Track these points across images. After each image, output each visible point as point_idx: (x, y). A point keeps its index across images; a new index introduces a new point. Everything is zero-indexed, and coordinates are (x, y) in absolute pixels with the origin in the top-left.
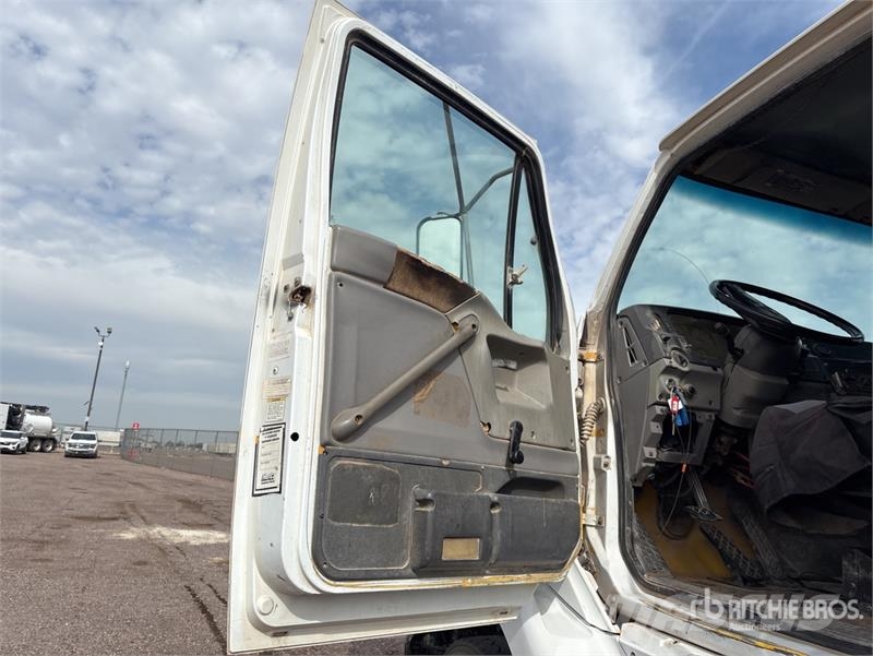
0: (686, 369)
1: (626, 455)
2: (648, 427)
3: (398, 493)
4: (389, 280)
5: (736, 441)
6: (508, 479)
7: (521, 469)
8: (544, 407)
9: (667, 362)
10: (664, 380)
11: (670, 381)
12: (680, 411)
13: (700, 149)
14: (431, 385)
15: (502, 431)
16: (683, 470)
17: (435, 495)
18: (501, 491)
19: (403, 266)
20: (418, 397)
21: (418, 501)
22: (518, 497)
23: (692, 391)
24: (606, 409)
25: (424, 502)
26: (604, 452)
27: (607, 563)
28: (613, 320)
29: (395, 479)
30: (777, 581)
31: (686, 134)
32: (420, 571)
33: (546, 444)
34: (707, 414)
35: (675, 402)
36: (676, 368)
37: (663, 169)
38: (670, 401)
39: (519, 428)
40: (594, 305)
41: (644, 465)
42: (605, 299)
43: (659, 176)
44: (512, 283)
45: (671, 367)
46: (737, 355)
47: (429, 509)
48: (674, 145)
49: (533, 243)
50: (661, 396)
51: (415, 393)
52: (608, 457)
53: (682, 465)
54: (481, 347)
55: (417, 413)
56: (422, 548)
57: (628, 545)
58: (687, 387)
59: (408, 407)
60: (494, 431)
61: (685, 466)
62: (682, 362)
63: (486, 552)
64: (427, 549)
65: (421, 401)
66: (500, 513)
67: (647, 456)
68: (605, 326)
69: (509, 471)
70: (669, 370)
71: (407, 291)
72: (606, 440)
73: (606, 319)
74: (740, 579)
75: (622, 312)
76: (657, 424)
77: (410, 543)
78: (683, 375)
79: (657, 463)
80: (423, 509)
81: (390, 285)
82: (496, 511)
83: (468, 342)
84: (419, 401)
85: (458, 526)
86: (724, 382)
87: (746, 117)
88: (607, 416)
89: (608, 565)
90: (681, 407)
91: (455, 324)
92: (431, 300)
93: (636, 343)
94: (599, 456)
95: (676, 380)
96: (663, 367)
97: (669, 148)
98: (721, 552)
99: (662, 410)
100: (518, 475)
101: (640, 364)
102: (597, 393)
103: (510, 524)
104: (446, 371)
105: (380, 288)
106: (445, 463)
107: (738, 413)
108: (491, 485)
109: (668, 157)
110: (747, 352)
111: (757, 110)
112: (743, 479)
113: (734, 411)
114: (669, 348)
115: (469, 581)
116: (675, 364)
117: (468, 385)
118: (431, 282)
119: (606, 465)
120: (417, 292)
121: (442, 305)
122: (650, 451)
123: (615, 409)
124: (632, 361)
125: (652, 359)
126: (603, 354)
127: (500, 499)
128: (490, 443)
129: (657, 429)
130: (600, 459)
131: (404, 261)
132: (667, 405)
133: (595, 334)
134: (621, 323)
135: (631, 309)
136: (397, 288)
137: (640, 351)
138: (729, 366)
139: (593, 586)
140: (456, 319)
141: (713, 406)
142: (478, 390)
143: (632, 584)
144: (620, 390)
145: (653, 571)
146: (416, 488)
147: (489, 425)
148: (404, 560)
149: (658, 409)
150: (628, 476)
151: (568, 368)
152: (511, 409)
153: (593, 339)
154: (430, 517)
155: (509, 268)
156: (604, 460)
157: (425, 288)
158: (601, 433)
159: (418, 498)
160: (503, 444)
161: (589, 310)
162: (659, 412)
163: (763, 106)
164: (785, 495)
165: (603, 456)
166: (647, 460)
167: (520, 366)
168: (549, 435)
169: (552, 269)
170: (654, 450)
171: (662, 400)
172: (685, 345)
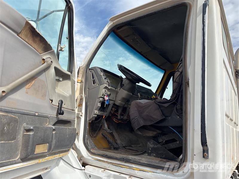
0: (110, 88)
1: (88, 113)
2: (97, 104)
3: (17, 127)
4: (20, 33)
5: (116, 110)
6: (57, 120)
7: (61, 117)
8: (68, 95)
9: (106, 85)
10: (104, 90)
11: (105, 91)
12: (107, 100)
13: (123, 23)
14: (33, 83)
15: (56, 103)
16: (104, 118)
17: (34, 127)
18: (54, 125)
19: (27, 28)
20: (27, 86)
21: (25, 130)
22: (61, 127)
23: (110, 94)
24: (83, 98)
25: (28, 130)
26: (81, 111)
27: (79, 147)
28: (88, 70)
29: (16, 121)
30: (121, 148)
31: (119, 18)
32: (23, 160)
33: (68, 108)
34: (112, 101)
35: (106, 97)
36: (108, 87)
37: (110, 27)
38: (105, 97)
39: (62, 102)
40: (82, 64)
41: (94, 116)
42: (86, 63)
43: (108, 28)
44: (60, 50)
45: (107, 87)
46: (122, 86)
47: (31, 133)
48: (114, 20)
49: (67, 38)
50: (102, 95)
51: (27, 85)
52: (82, 113)
53: (103, 116)
54: (52, 71)
55: (27, 93)
56: (27, 150)
57: (86, 141)
58: (109, 93)
59: (23, 90)
60: (53, 103)
61: (104, 116)
62: (109, 86)
63: (50, 148)
64: (29, 150)
65: (29, 88)
66: (55, 133)
67: (96, 113)
68: (85, 72)
69: (57, 117)
70: (106, 88)
71: (27, 40)
72: (82, 108)
73: (85, 70)
74: (113, 148)
75: (91, 68)
76: (100, 103)
77: (20, 148)
78: (109, 90)
79: (98, 115)
80: (28, 133)
81: (20, 35)
82: (54, 132)
83: (48, 68)
84: (27, 88)
85: (42, 139)
86: (117, 93)
87: (139, 17)
88: (83, 100)
89: (80, 147)
90: (108, 99)
91: (44, 60)
92: (36, 47)
93: (96, 78)
94: (79, 113)
95: (107, 91)
96: (105, 86)
97: (112, 21)
98: (108, 141)
99: (102, 99)
100: (60, 119)
101: (96, 85)
102: (80, 92)
103: (58, 137)
104: (38, 77)
105: (16, 35)
106: (37, 114)
107: (119, 102)
108: (51, 123)
109: (112, 23)
110: (125, 85)
111: (142, 16)
112: (115, 120)
113: (119, 101)
114: (106, 81)
115: (41, 160)
116: (107, 86)
117: (46, 84)
118: (38, 39)
119: (81, 116)
120: (31, 42)
121: (40, 50)
122: (96, 112)
123: (86, 98)
124: (94, 84)
125: (101, 84)
126: (84, 81)
127: (55, 128)
128: (52, 107)
129: (99, 105)
130: (79, 114)
131: (28, 26)
132: (104, 98)
133: (81, 74)
134: (91, 72)
135: (95, 67)
136: (23, 37)
137: (97, 81)
138: (119, 88)
139: (76, 155)
140: (44, 58)
141: (113, 99)
142: (50, 87)
143: (87, 153)
144: (88, 92)
145: (93, 148)
146: (25, 125)
147: (52, 101)
148: (17, 155)
149: (101, 99)
150: (88, 119)
151: (75, 83)
152: (59, 95)
153: (80, 75)
154: (31, 136)
155: (59, 44)
156: (81, 114)
157: (34, 41)
158: (80, 105)
159: (26, 129)
160: (56, 108)
161: (81, 66)
162: (101, 100)
163: (144, 16)
164: (142, 125)
165: (80, 113)
166: (95, 114)
167: (63, 80)
168: (69, 105)
169: (72, 49)
170: (97, 111)
171: (103, 96)
172: (109, 81)
